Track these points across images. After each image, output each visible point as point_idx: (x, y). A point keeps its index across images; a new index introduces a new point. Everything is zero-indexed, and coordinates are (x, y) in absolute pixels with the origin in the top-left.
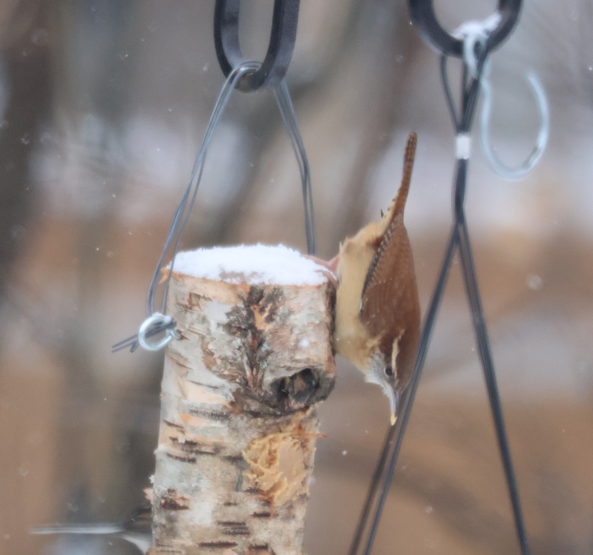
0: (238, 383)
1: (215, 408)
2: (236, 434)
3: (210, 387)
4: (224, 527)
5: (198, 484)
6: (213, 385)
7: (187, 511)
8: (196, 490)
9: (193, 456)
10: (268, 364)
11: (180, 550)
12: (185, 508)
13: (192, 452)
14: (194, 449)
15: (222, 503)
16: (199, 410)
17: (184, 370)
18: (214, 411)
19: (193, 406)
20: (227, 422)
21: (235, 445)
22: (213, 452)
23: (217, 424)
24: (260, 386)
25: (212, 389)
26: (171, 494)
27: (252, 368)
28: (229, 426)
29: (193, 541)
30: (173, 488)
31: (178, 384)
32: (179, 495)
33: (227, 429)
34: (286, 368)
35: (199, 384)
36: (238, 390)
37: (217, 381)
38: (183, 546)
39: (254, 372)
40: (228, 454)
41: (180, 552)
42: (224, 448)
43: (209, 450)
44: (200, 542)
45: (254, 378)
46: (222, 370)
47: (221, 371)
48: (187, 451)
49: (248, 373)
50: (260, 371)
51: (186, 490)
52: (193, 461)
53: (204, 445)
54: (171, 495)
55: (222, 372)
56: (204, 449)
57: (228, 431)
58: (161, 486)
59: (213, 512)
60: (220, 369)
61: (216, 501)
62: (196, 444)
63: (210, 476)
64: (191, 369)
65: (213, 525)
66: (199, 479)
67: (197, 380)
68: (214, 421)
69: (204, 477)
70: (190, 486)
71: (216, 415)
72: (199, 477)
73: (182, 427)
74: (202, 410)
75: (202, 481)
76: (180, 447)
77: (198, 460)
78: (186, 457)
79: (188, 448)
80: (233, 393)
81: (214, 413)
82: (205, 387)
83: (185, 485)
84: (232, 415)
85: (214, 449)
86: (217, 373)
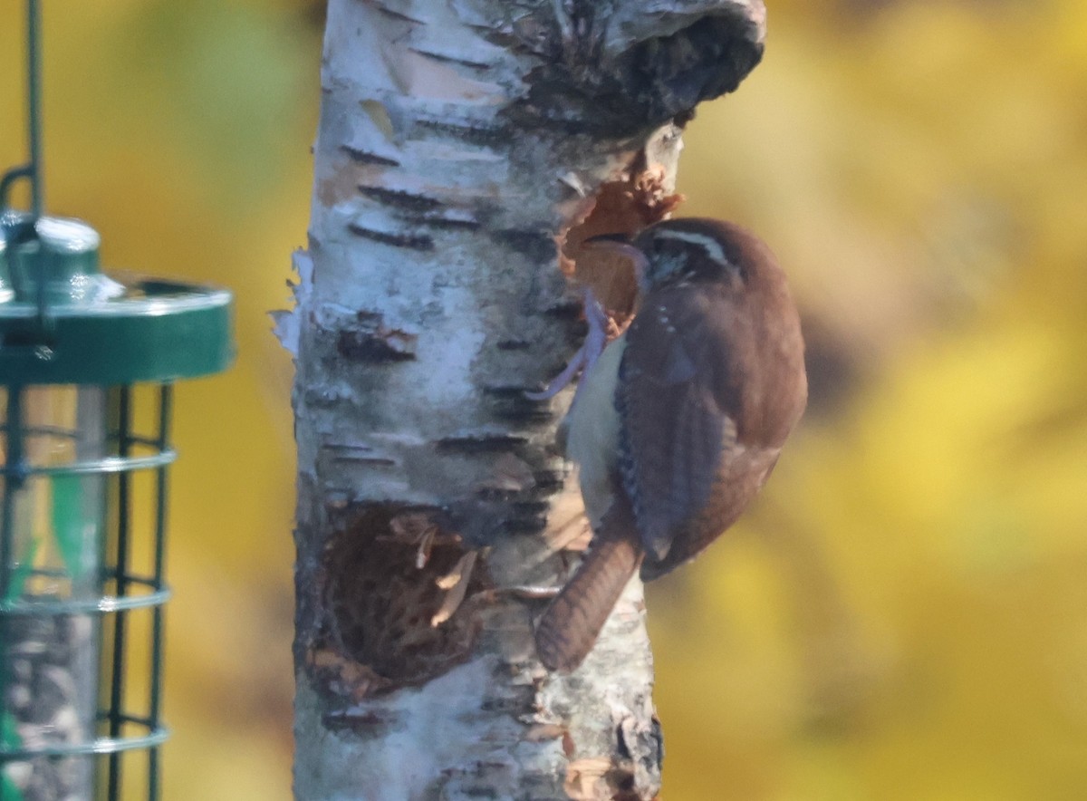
0: (538, 54)
1: (478, 115)
2: (526, 176)
3: (467, 64)
4: (499, 401)
5: (436, 299)
6: (478, 59)
7: (410, 364)
8: (433, 312)
9: (423, 231)
10: (616, 8)
11: (390, 458)
12: (408, 357)
13: (420, 222)
14: (427, 215)
15: (493, 342)
16: (440, 121)
17: (399, 28)
18: (477, 122)
19: (424, 112)
20: (508, 148)
21: (525, 203)
22: (475, 221)
23: (485, 155)
24: (594, 62)
25: (472, 71)
26: (366, 322)
27: (574, 19)
28: (511, 158)
29: (424, 434)
30: (371, 309)
31: (385, 58)
32: (389, 325)
33: (506, 165)
34: (662, 16)
35: (440, 58)
36: (536, 72)
37: (483, 51)
38: (398, 446)
39: (582, 29)
40: (509, 226)
41: (391, 463)
42: (498, 211)
43: (464, 216)
44: (440, 437)
45: (580, 39)
46: (500, 23)
47: (496, 26)
48: (407, 219)
49: (567, 31)
50: (596, 25)
51: (405, 314)
52: (423, 244)
53: (452, 204)
54: (367, 327)
55: (500, 28)
56: (451, 215)
57: (510, 169)
58: (335, 306)
59: (472, 364)
60: (493, 23)
61: (480, 338)
62: (433, 203)
63: (465, 280)
64: (421, 23)
65: (473, 395)
66: (437, 286)
67: (436, 50)
68: (477, 148)
69: (453, 282)
70: (418, 303)
71: (481, 132)
72: (439, 281)
73: (394, 164)
74: (449, 121)
75: (446, 291)
76: (390, 209)
77: (437, 243)
78: (407, 233)
79: (411, 213)
80: (525, 79)
81: (477, 127)
82: (457, 66)
83: (402, 300)
84: (519, 132)
85: (477, 215)
86: (487, 33)
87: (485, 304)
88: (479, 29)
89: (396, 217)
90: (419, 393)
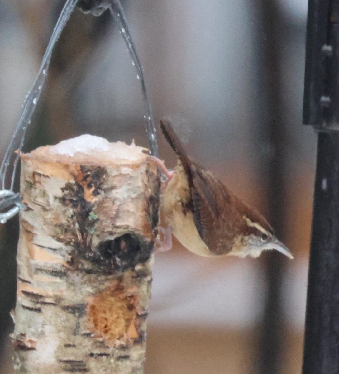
0: (73, 246)
1: (55, 266)
2: (72, 288)
3: (50, 249)
4: (64, 365)
5: (43, 329)
6: (53, 247)
7: (34, 351)
8: (42, 334)
9: (38, 306)
10: (95, 230)
12: (32, 349)
13: (38, 303)
14: (40, 300)
15: (62, 344)
16: (43, 268)
17: (31, 236)
19: (38, 265)
20: (65, 278)
21: (73, 297)
22: (55, 303)
23: (58, 280)
25: (52, 251)
26: (22, 337)
27: (82, 233)
28: (67, 281)
30: (23, 333)
31: (27, 247)
32: (28, 339)
33: (65, 284)
34: (109, 233)
35: (42, 247)
36: (73, 252)
37: (56, 244)
39: (84, 237)
40: (67, 304)
42: (63, 299)
43: (51, 301)
45: (84, 241)
46: (60, 234)
47: (58, 236)
48: (34, 302)
49: (79, 237)
50: (89, 236)
51: (33, 334)
52: (39, 310)
53: (47, 297)
54: (22, 339)
55: (60, 236)
56: (47, 300)
57: (67, 285)
58: (17, 332)
59: (55, 352)
60: (58, 234)
61: (58, 343)
62: (41, 296)
63: (52, 323)
64: (36, 234)
65: (56, 363)
66: (43, 325)
67: (41, 244)
68: (55, 277)
69: (48, 323)
70: (37, 331)
71: (56, 272)
72: (44, 323)
73: (30, 283)
74: (45, 268)
75: (46, 326)
76: (29, 298)
77: (43, 310)
78: (34, 307)
79: (35, 300)
80: (70, 254)
81: (54, 270)
82: (47, 249)
83: (32, 330)
84: (69, 273)
85: (55, 301)
86: (56, 238)
87: (59, 331)
88: (53, 237)
89: (31, 301)
90: (37, 362)
